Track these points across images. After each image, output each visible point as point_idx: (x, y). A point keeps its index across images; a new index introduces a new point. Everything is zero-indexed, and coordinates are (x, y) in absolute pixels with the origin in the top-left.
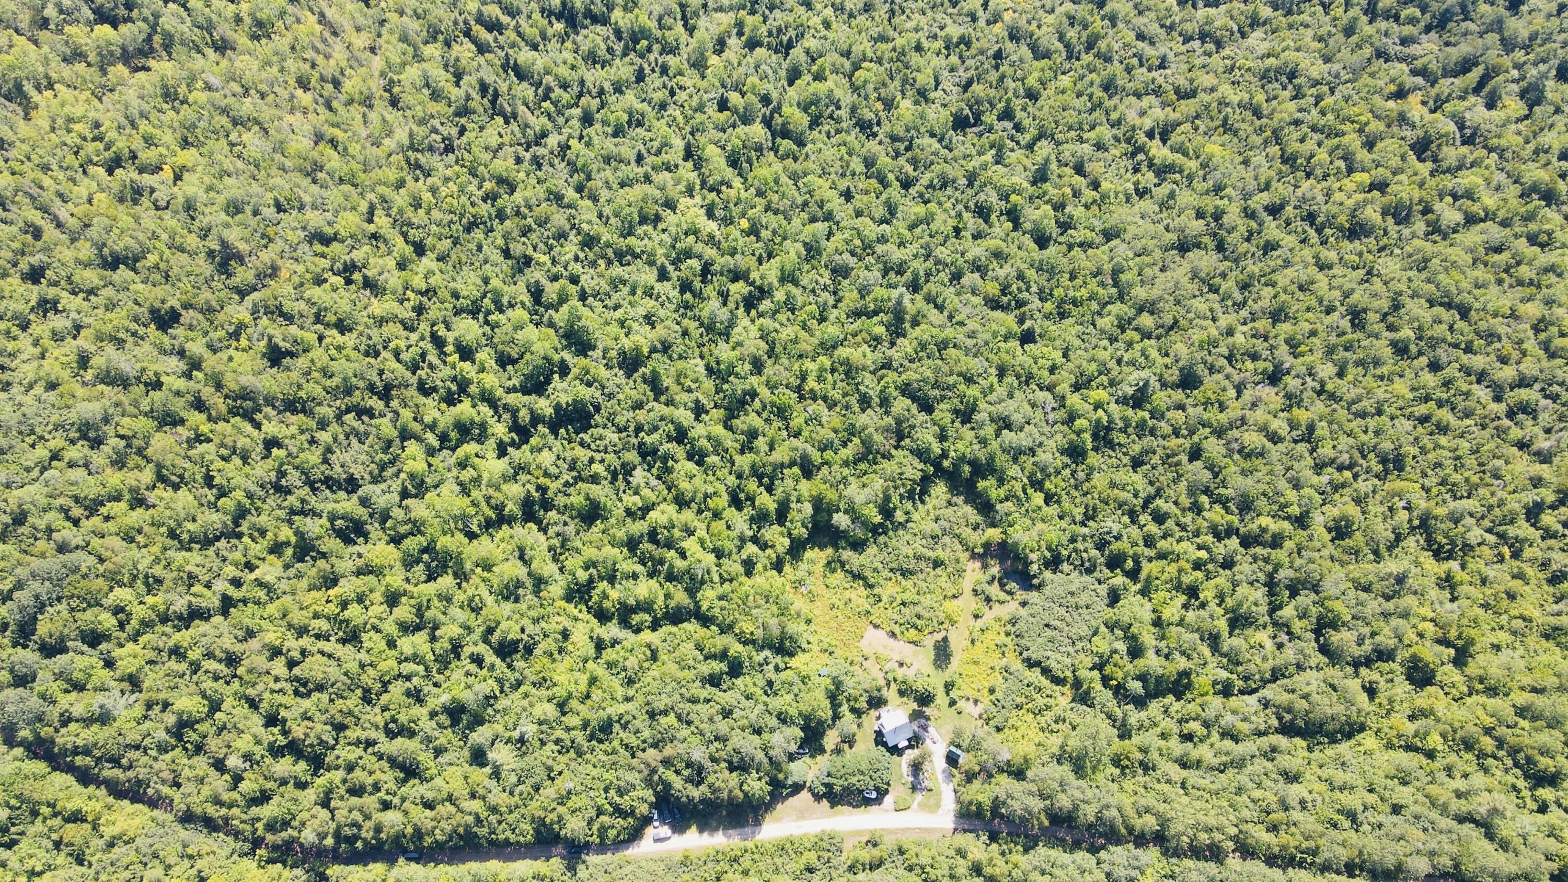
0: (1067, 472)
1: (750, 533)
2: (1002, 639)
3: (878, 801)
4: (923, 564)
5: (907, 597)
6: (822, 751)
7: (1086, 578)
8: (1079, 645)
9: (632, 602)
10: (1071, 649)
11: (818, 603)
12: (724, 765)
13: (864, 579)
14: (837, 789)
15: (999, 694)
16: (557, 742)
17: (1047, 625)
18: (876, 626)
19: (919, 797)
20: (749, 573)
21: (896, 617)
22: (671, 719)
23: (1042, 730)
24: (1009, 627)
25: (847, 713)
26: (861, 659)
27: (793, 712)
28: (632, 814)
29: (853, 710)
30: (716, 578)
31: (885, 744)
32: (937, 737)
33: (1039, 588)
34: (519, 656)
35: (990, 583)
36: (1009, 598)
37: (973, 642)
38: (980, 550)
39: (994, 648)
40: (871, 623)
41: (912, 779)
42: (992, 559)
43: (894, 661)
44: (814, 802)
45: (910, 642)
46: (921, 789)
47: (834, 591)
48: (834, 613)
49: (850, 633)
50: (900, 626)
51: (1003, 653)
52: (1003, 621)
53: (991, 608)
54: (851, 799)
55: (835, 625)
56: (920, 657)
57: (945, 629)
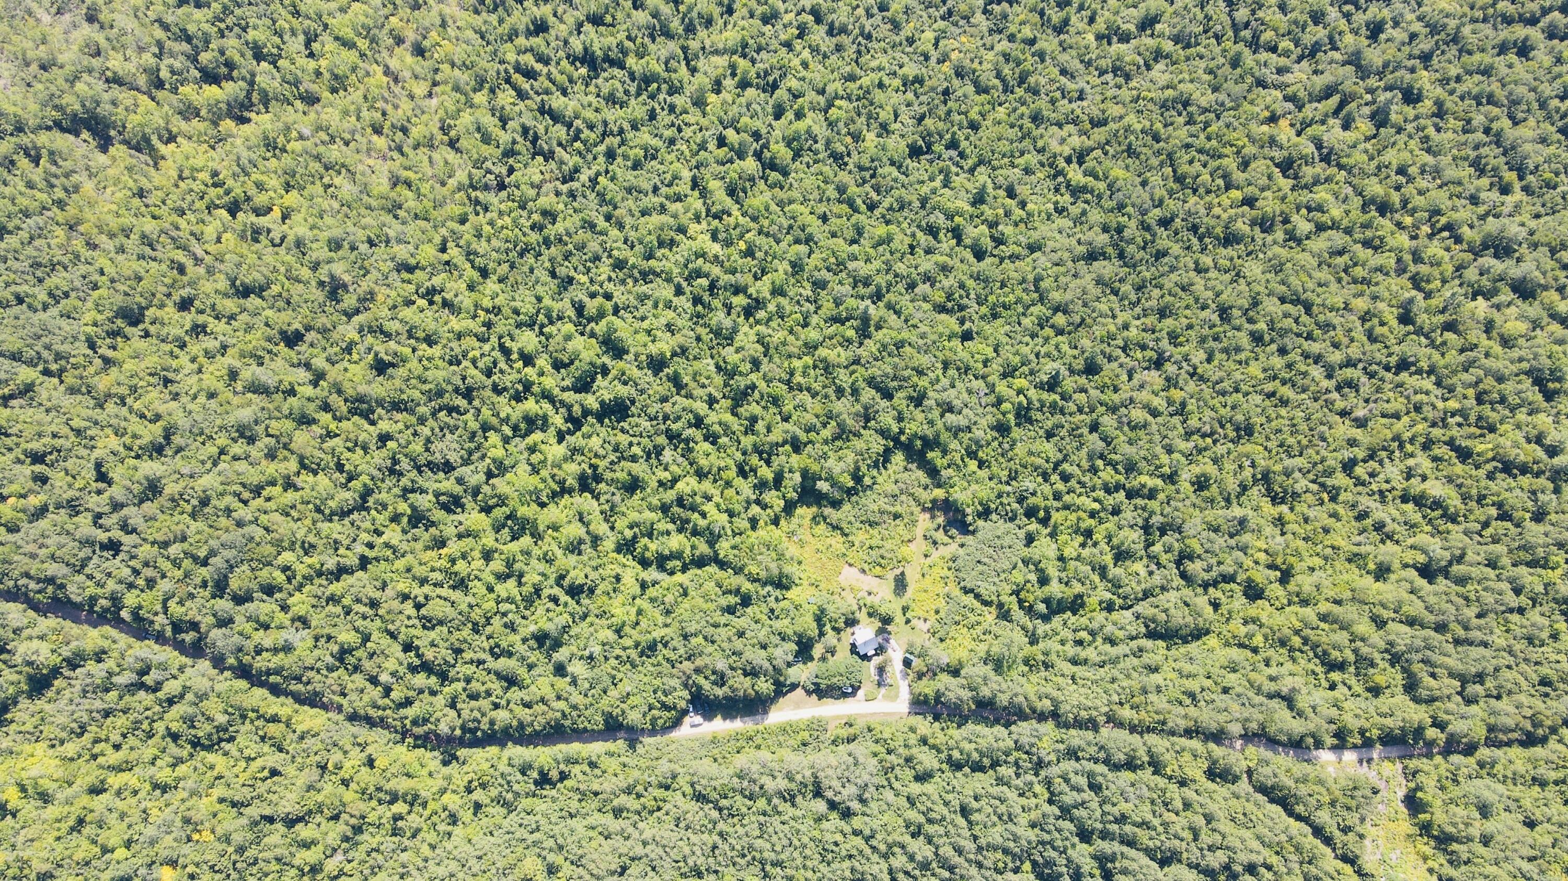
0: (996, 444)
1: (754, 497)
2: (945, 572)
3: (853, 694)
4: (885, 517)
5: (874, 542)
6: (811, 659)
7: (1009, 525)
8: (1003, 576)
9: (667, 552)
10: (996, 580)
11: (806, 549)
12: (740, 672)
13: (841, 529)
15: (942, 614)
16: (617, 658)
17: (979, 562)
18: (851, 565)
19: (883, 690)
20: (754, 528)
21: (865, 558)
22: (700, 639)
23: (974, 640)
24: (950, 563)
25: (830, 631)
26: (839, 590)
27: (790, 632)
28: (675, 708)
29: (834, 629)
30: (729, 532)
31: (858, 654)
32: (896, 647)
33: (973, 533)
34: (584, 595)
36: (951, 541)
37: (923, 575)
38: (929, 505)
39: (939, 579)
40: (847, 562)
41: (878, 678)
42: (938, 511)
43: (864, 591)
44: (806, 696)
45: (876, 577)
46: (884, 685)
47: (818, 539)
48: (819, 556)
49: (831, 571)
50: (869, 564)
51: (946, 583)
52: (946, 559)
53: (937, 549)
54: (833, 694)
55: (820, 564)
56: (884, 587)
57: (902, 566)
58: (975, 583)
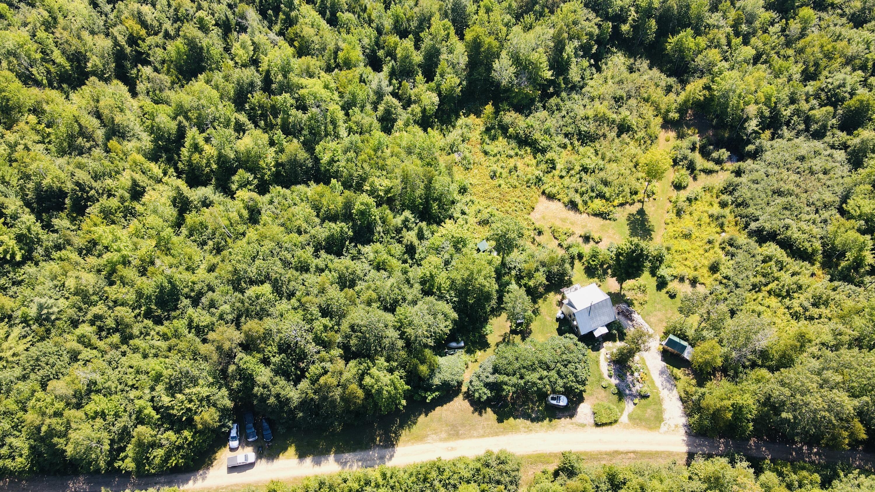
0: (777, 28)
1: (390, 88)
3: (570, 410)
4: (605, 129)
5: (589, 163)
6: (484, 342)
7: (815, 143)
11: (475, 171)
12: (336, 352)
13: (533, 144)
14: (509, 390)
17: (776, 192)
18: (551, 197)
19: (629, 407)
20: (387, 129)
21: (575, 185)
22: (266, 288)
23: (796, 316)
24: (725, 197)
26: (532, 234)
28: (190, 423)
29: (526, 290)
30: (343, 129)
31: (575, 332)
32: (645, 327)
33: (755, 155)
34: (63, 215)
35: (691, 151)
36: (717, 168)
37: (679, 214)
38: (674, 115)
39: (708, 220)
40: (543, 193)
41: (617, 381)
42: (689, 128)
43: (576, 236)
44: (473, 413)
45: (595, 215)
46: (631, 395)
47: (495, 159)
48: (496, 182)
49: (516, 204)
50: (582, 194)
51: (722, 226)
52: (715, 191)
53: (695, 179)
54: (528, 409)
55: (497, 195)
56: (611, 232)
57: (639, 201)
58: (778, 222)
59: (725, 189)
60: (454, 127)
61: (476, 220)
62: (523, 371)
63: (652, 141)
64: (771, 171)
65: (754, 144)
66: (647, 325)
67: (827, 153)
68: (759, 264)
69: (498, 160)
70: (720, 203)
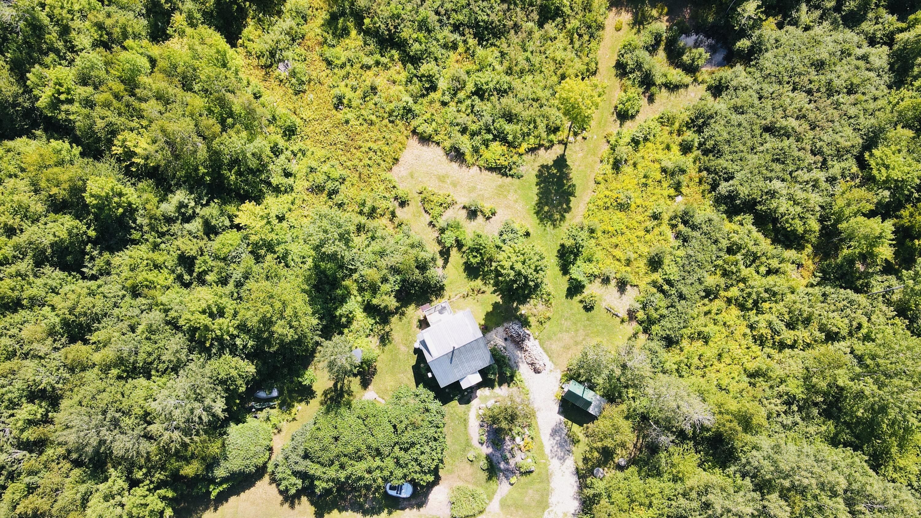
2: (675, 157)
3: (417, 500)
5: (487, 79)
6: (304, 393)
7: (846, 34)
8: (836, 168)
10: (821, 176)
11: (310, 96)
13: (402, 45)
14: (326, 482)
17: (768, 129)
18: (425, 139)
19: (502, 488)
20: (158, 32)
21: (462, 119)
23: (761, 341)
24: (689, 135)
25: (360, 315)
27: (226, 324)
31: (432, 383)
32: (542, 359)
33: (749, 56)
35: (652, 49)
36: (688, 79)
37: (617, 165)
39: (659, 176)
40: (414, 132)
41: (490, 450)
42: (654, 6)
43: (457, 207)
44: (282, 504)
45: (491, 169)
46: (507, 470)
47: (343, 72)
48: (340, 116)
49: (371, 154)
50: (473, 134)
51: (678, 187)
52: (677, 125)
53: (651, 99)
54: (360, 496)
55: (342, 138)
56: (512, 197)
57: (560, 142)
58: (761, 184)
59: (693, 121)
60: (279, 13)
61: (307, 184)
62: (343, 459)
63: (592, 36)
64: (768, 88)
65: (750, 37)
66: (545, 356)
67: (859, 52)
68: (722, 254)
69: (349, 73)
70: (681, 145)
